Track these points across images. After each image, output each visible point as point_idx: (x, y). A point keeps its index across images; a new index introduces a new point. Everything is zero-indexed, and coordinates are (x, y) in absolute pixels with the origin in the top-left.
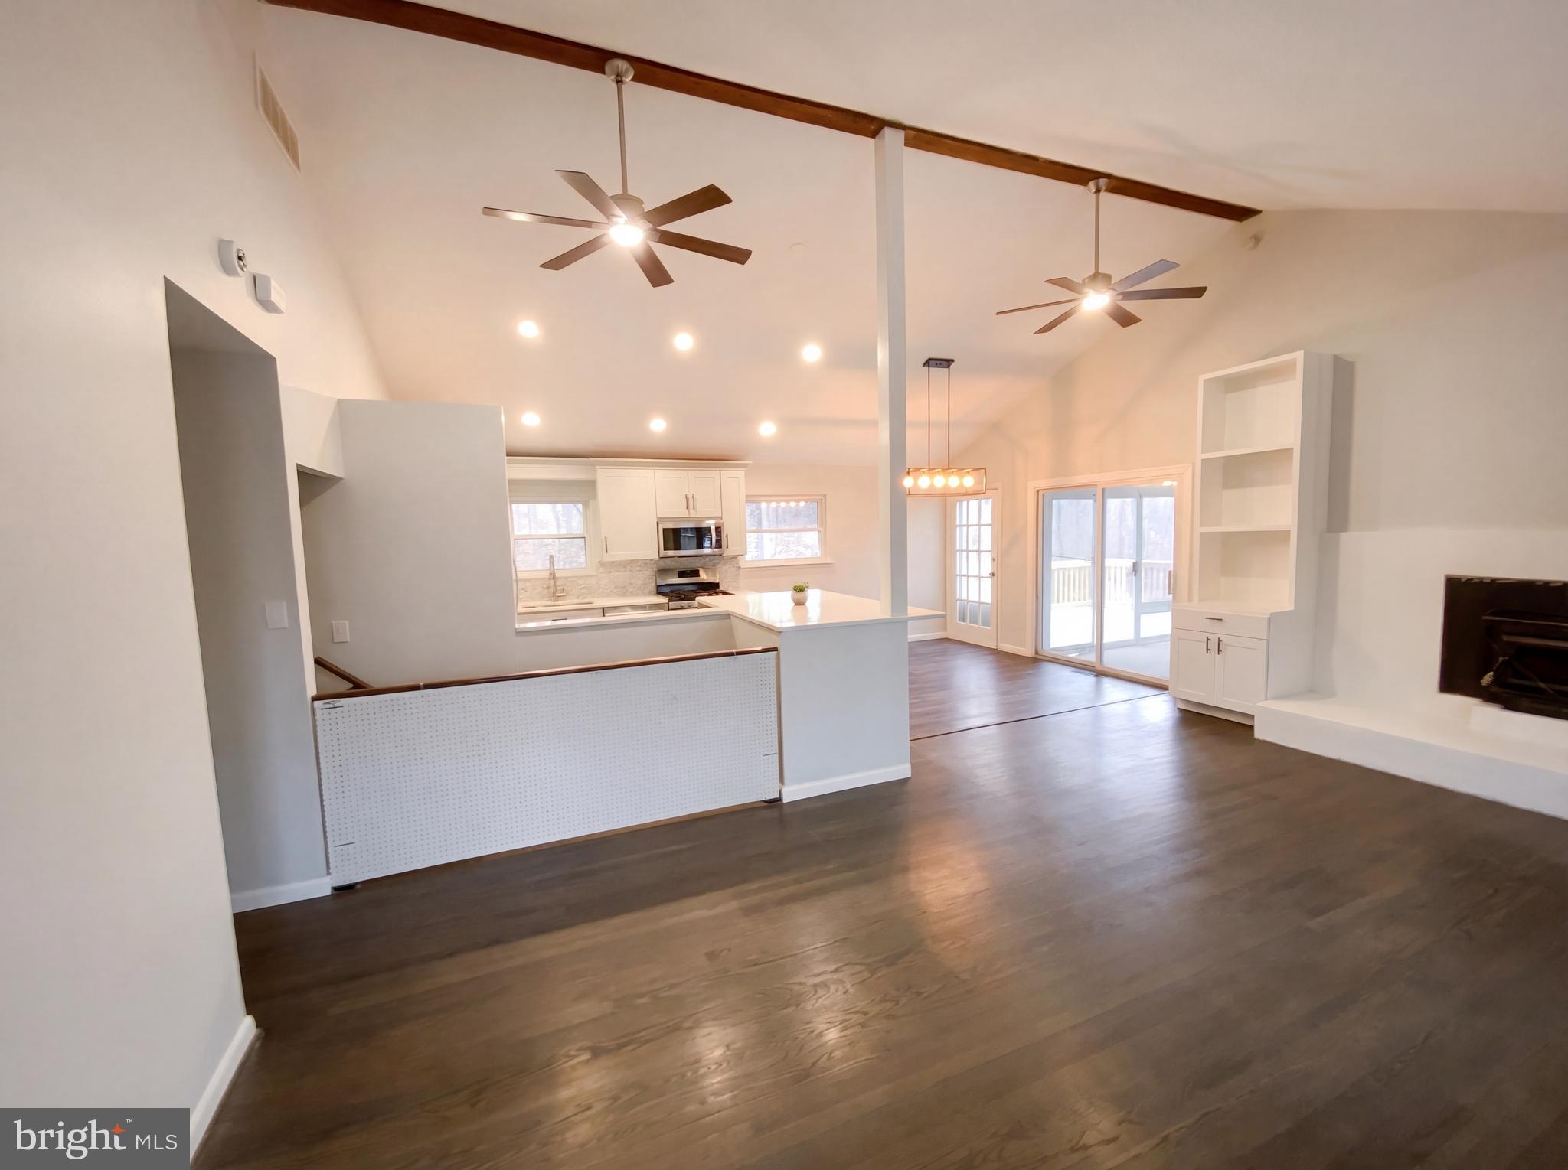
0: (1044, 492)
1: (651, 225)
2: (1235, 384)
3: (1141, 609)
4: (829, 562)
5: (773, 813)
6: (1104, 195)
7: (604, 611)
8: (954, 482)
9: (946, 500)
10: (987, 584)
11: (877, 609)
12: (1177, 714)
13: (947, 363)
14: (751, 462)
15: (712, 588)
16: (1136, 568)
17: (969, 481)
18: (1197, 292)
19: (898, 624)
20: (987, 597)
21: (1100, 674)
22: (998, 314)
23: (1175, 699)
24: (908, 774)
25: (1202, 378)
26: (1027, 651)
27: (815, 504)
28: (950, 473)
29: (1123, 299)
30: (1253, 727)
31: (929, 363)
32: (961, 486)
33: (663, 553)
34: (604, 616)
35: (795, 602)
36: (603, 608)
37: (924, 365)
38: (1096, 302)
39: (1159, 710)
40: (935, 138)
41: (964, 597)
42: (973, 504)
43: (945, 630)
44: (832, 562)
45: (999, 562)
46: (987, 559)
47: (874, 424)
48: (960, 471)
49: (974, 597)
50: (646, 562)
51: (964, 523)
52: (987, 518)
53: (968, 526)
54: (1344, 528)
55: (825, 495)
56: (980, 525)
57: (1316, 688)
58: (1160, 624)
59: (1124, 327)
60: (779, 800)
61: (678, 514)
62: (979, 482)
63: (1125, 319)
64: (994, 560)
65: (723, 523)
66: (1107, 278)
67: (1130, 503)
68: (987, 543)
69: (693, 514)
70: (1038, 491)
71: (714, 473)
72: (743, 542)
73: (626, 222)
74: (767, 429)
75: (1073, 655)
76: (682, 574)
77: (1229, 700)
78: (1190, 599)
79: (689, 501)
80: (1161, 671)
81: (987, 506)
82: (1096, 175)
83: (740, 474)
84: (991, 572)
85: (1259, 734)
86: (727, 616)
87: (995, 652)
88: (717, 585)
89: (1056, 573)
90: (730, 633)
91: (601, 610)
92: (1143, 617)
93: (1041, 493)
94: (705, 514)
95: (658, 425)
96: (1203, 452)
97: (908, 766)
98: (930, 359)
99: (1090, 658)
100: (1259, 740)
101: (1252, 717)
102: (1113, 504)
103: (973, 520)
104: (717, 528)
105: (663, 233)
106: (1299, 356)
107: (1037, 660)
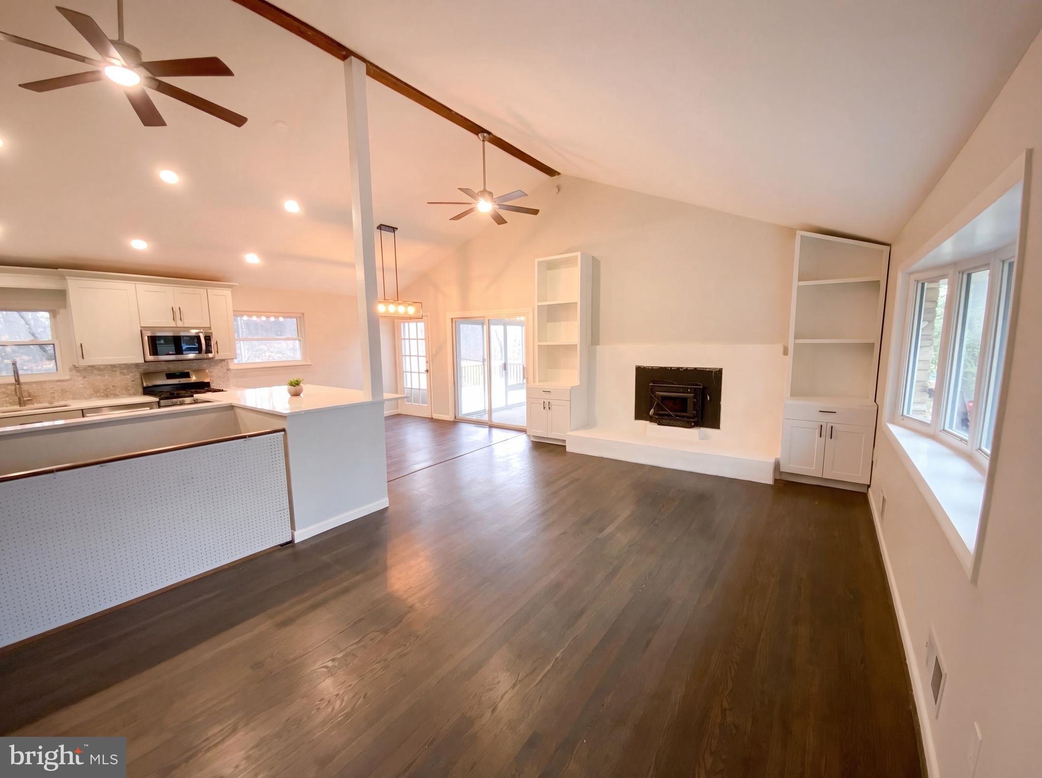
0: (456, 320)
1: (150, 75)
2: (551, 266)
3: (508, 388)
4: (309, 363)
5: (290, 551)
6: (487, 143)
7: (83, 412)
8: (401, 309)
9: (395, 322)
10: (424, 377)
11: (361, 395)
12: (530, 444)
13: (394, 229)
14: (238, 284)
15: (204, 387)
16: (505, 367)
17: (411, 310)
18: (535, 212)
19: (378, 404)
20: (424, 386)
21: (491, 426)
22: (428, 203)
23: (529, 436)
24: (387, 505)
25: (537, 260)
26: (449, 417)
27: (295, 320)
28: (400, 304)
29: (499, 208)
30: (565, 446)
31: (380, 227)
32: (406, 313)
33: (150, 358)
34: (83, 417)
35: (290, 394)
36: (82, 410)
37: (378, 228)
38: (485, 207)
39: (521, 443)
40: (405, 86)
41: (409, 386)
42: (413, 325)
43: (398, 408)
44: (312, 364)
45: (431, 364)
46: (423, 361)
47: (352, 266)
48: (405, 303)
49: (415, 386)
50: (128, 367)
51: (407, 337)
52: (422, 335)
53: (409, 339)
54: (598, 344)
55: (303, 314)
56: (417, 339)
57: (589, 423)
58: (521, 396)
59: (498, 224)
60: (292, 542)
61: (164, 324)
62: (417, 311)
63: (500, 220)
64: (427, 362)
65: (212, 332)
66: (491, 194)
67: (501, 328)
68: (423, 352)
69: (180, 324)
70: (452, 319)
71: (202, 291)
72: (233, 349)
73: (123, 66)
74: (252, 259)
75: (474, 418)
76: (170, 376)
77: (553, 434)
78: (534, 381)
79: (176, 313)
80: (522, 422)
81: (421, 325)
82: (483, 131)
83: (228, 293)
84: (425, 370)
85: (568, 449)
86: (231, 407)
87: (432, 420)
88: (208, 384)
89: (463, 368)
90: (235, 422)
91: (81, 411)
92: (509, 393)
93: (454, 320)
94: (192, 325)
95: (139, 245)
96: (539, 301)
97: (387, 499)
98: (381, 225)
99: (485, 418)
100: (568, 452)
101: (564, 441)
102: (493, 328)
103: (413, 336)
104: (205, 337)
105: (160, 82)
106: (579, 254)
107: (455, 422)
